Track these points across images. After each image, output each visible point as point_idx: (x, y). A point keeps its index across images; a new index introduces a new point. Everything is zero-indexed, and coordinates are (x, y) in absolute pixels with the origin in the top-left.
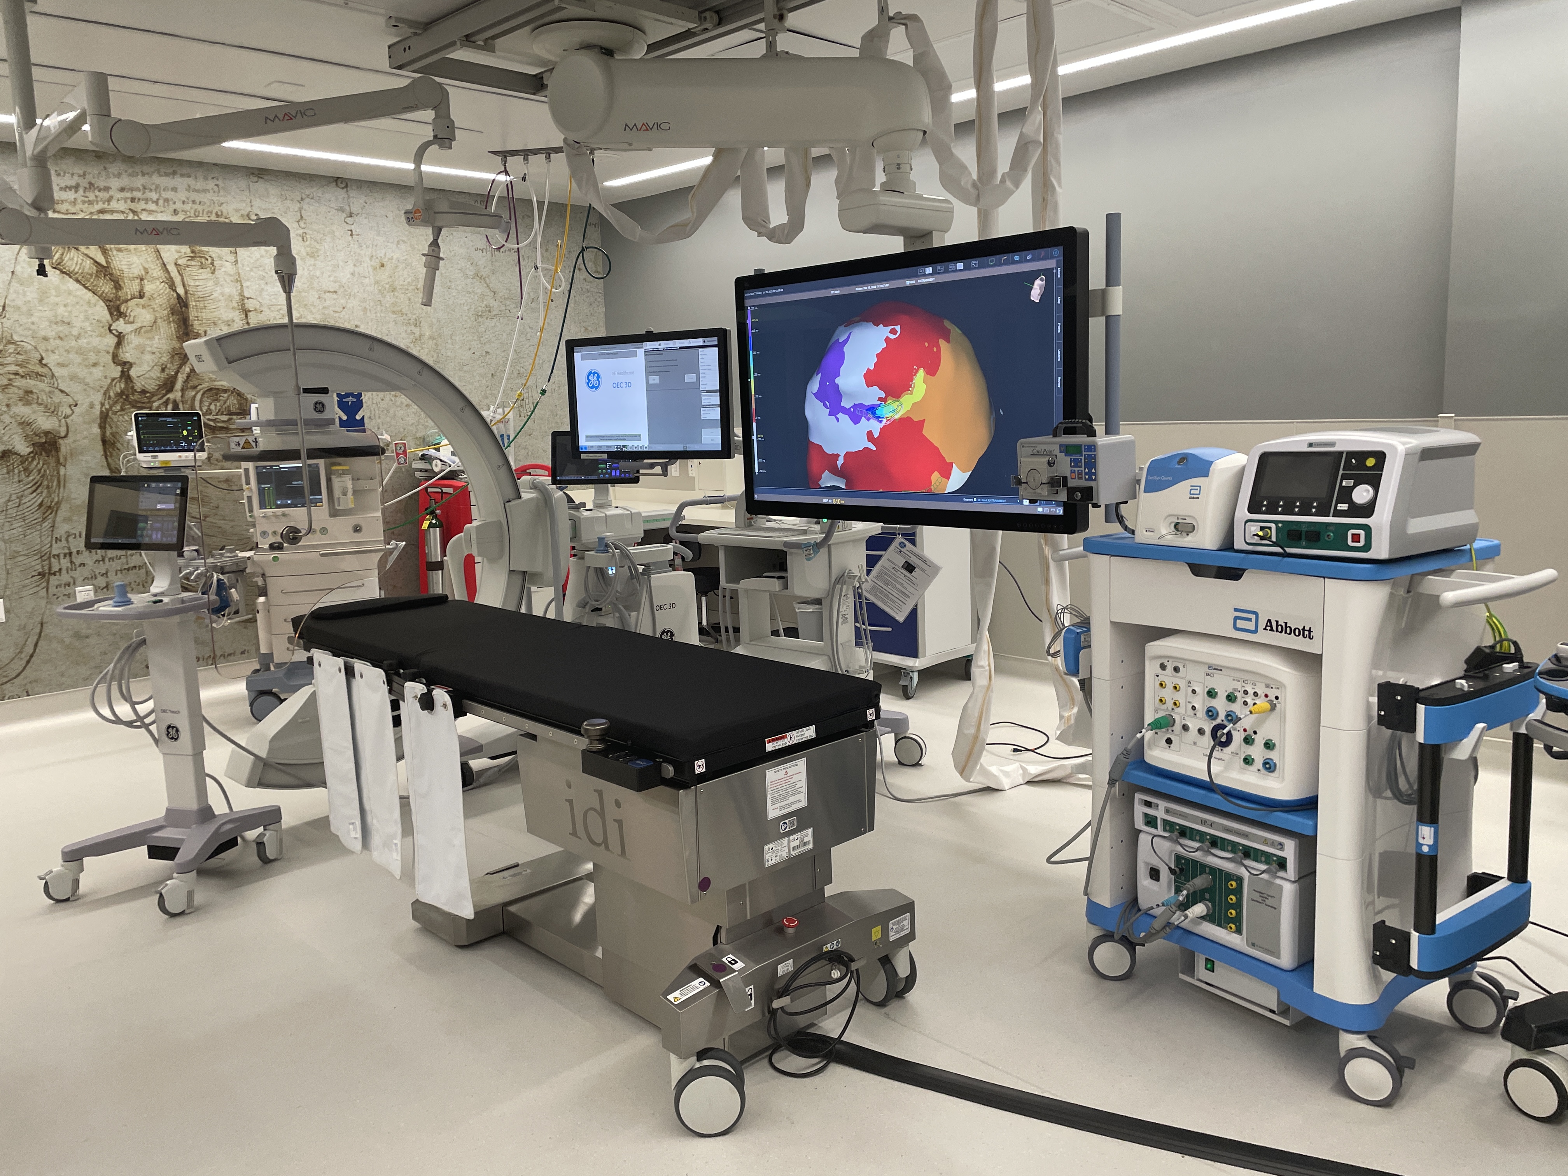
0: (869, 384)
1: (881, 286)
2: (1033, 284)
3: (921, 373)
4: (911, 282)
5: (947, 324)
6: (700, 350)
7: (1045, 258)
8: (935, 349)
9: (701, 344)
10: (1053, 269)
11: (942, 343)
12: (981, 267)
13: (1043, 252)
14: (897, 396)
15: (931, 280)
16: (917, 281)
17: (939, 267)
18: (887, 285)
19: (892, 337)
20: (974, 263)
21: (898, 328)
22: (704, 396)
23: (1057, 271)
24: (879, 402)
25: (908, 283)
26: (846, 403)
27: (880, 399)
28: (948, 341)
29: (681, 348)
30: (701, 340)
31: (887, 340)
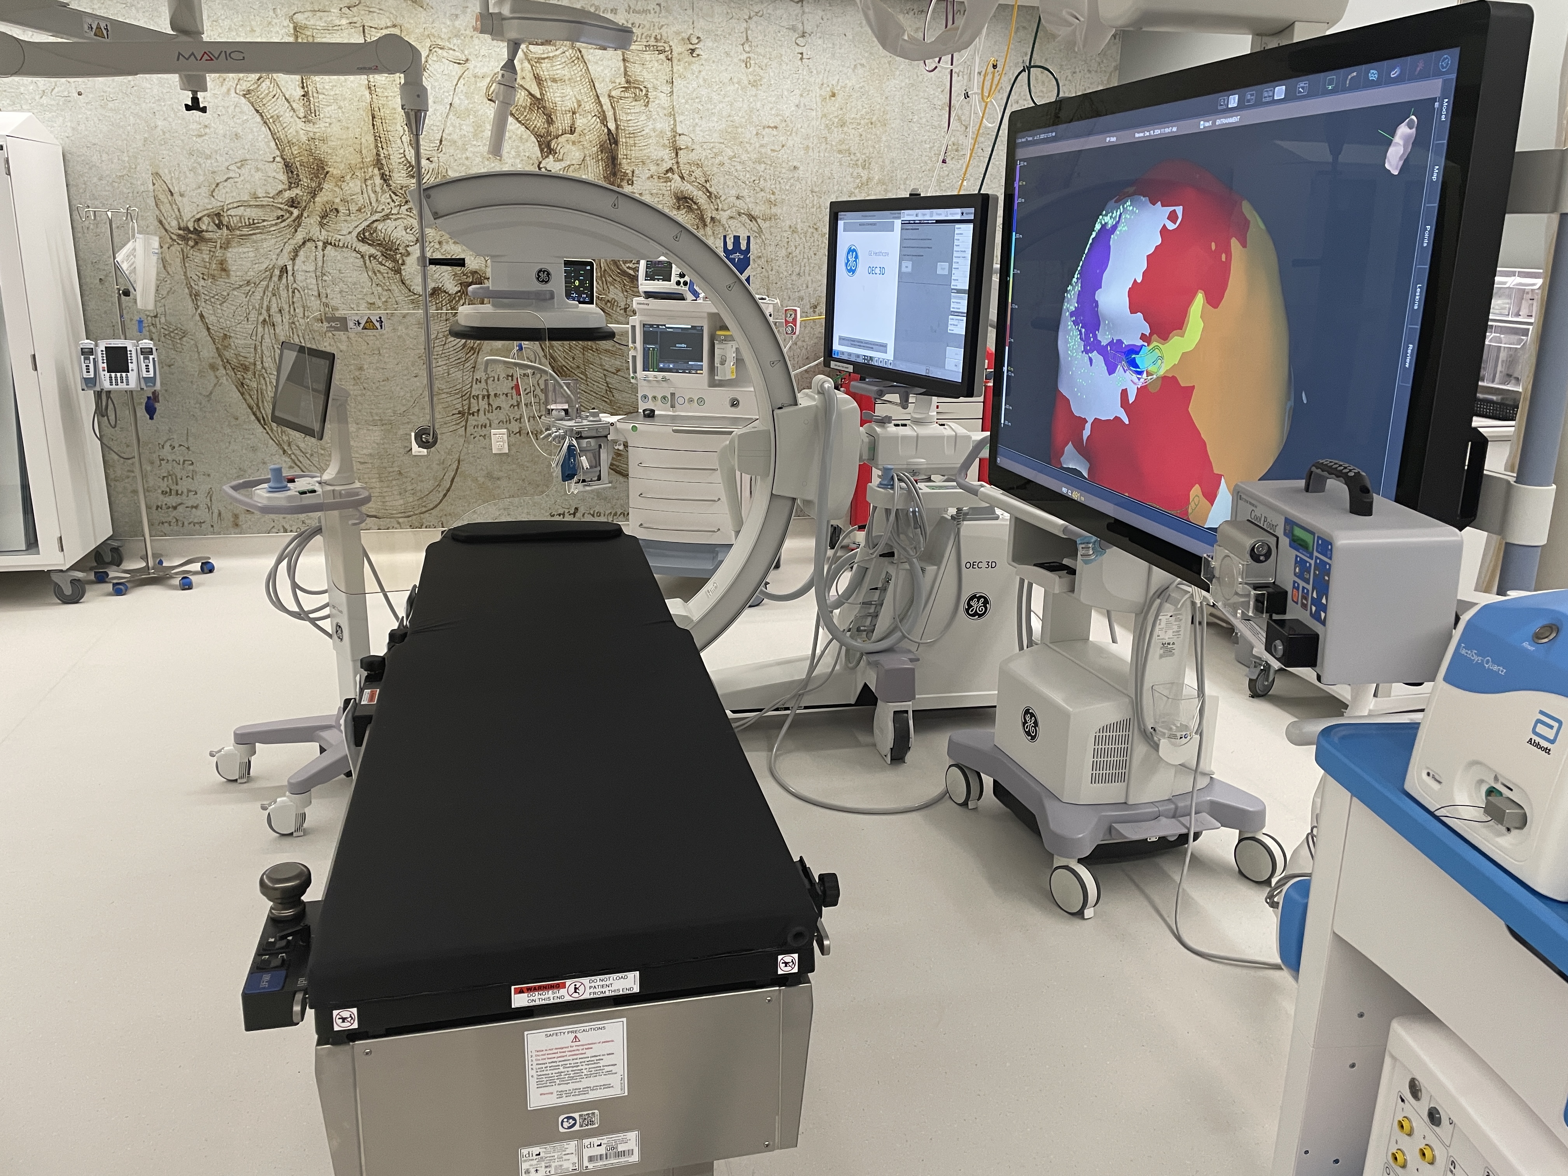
0: (1133, 311)
1: (1167, 130)
2: (1393, 134)
3: (1200, 298)
4: (1207, 124)
5: (1247, 209)
6: (957, 226)
7: (1424, 76)
8: (1224, 256)
9: (958, 217)
10: (1434, 100)
11: (1234, 243)
12: (1312, 94)
13: (1420, 61)
15: (1233, 120)
16: (1214, 123)
17: (1250, 94)
18: (1175, 129)
19: (1171, 226)
20: (1302, 85)
21: (1179, 210)
22: (954, 297)
23: (1441, 105)
24: (1140, 343)
25: (1204, 125)
26: (1104, 338)
27: (1143, 337)
28: (1244, 245)
29: (938, 222)
30: (959, 211)
31: (1164, 230)
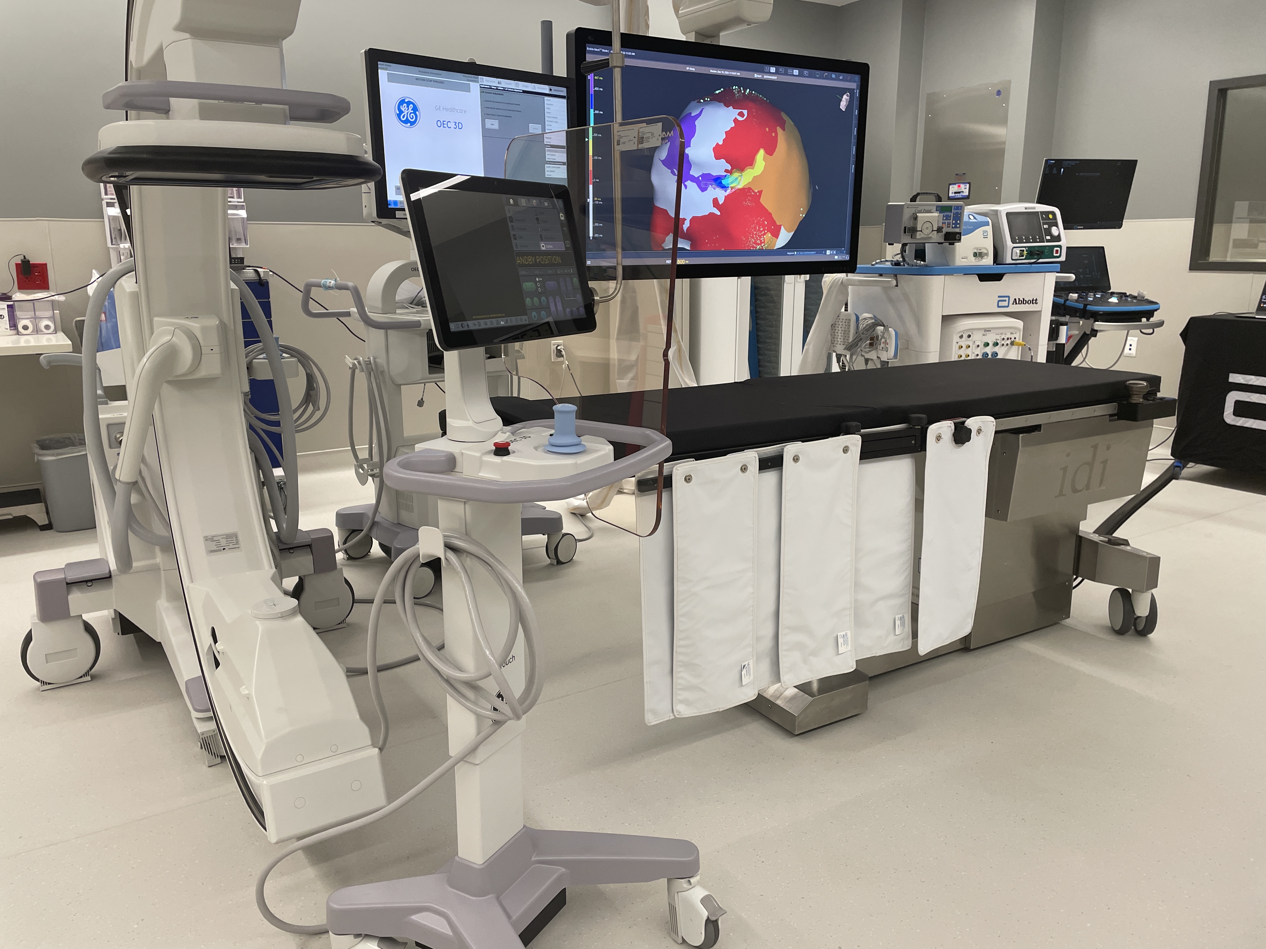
0: (717, 157)
1: (733, 73)
2: (842, 98)
3: (762, 152)
4: (759, 76)
5: (784, 115)
6: (546, 98)
7: (850, 81)
8: (773, 134)
9: (547, 92)
10: (854, 89)
11: (779, 129)
12: (810, 76)
13: (849, 76)
14: (742, 169)
15: (774, 78)
16: (763, 76)
17: (781, 69)
18: (739, 74)
19: (740, 119)
20: (806, 72)
21: (745, 112)
22: (548, 151)
23: (857, 91)
24: (726, 174)
25: (756, 76)
26: (695, 172)
27: (726, 171)
28: (784, 130)
29: (524, 92)
30: (547, 87)
31: (735, 120)
